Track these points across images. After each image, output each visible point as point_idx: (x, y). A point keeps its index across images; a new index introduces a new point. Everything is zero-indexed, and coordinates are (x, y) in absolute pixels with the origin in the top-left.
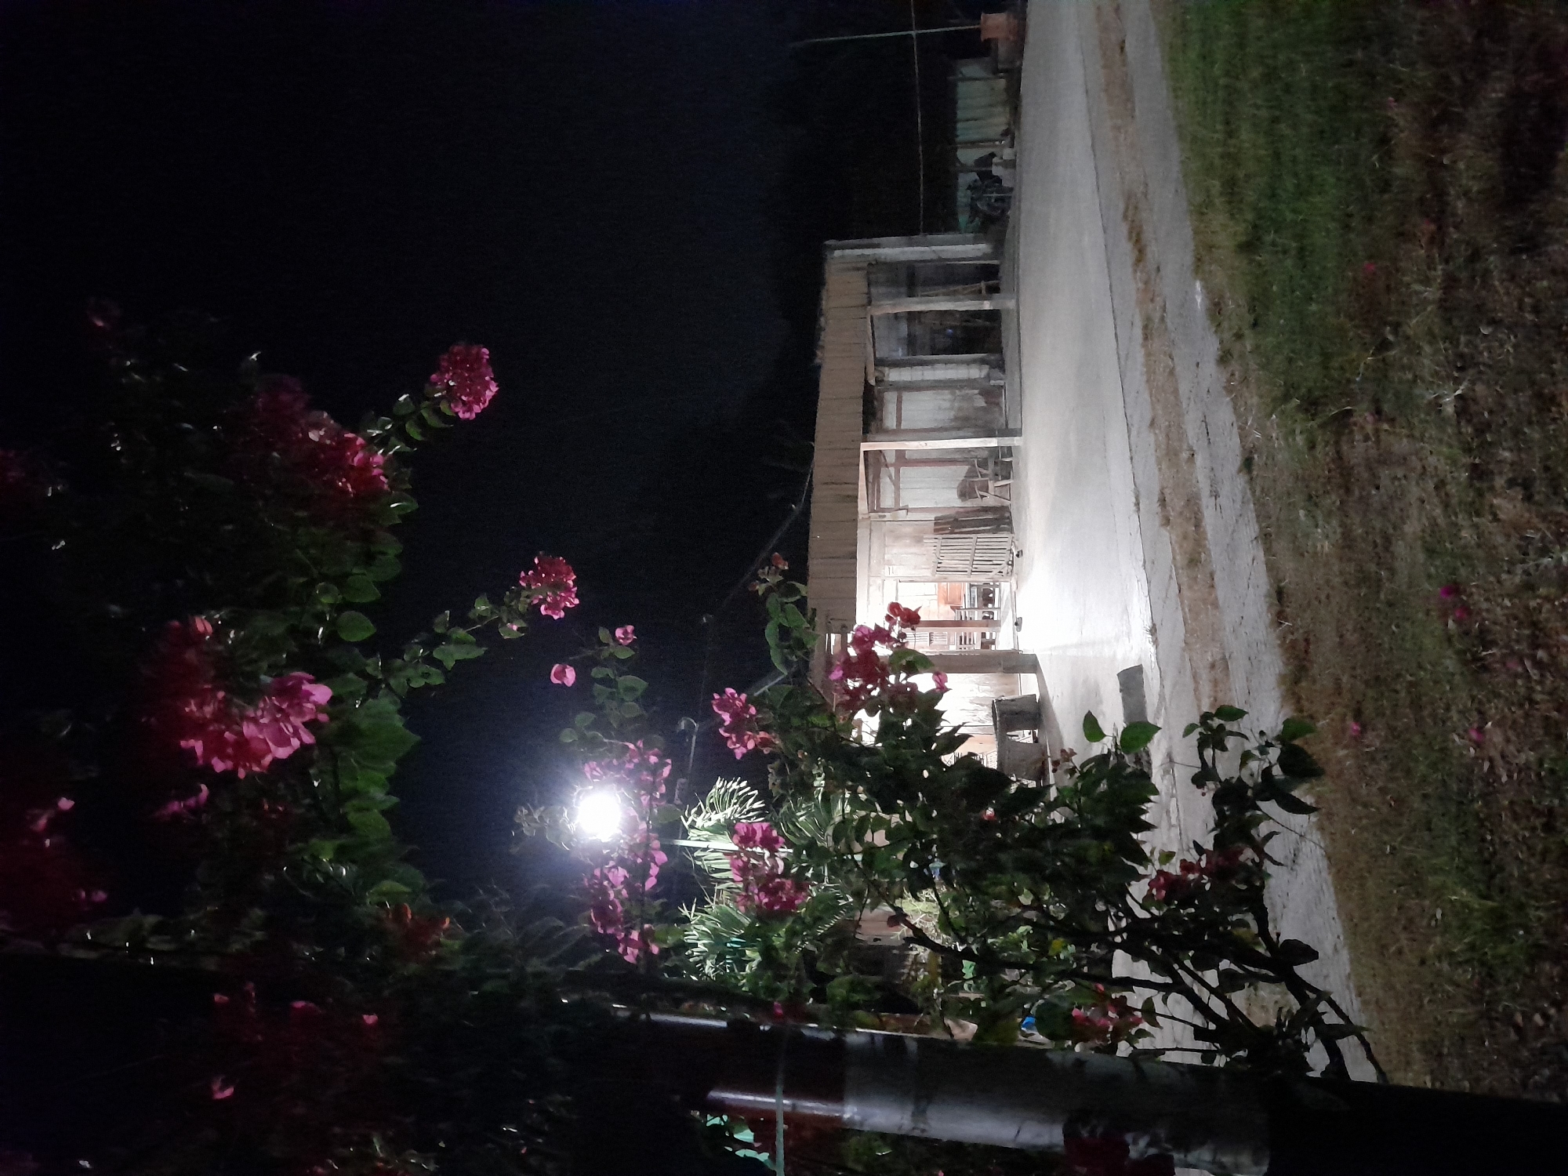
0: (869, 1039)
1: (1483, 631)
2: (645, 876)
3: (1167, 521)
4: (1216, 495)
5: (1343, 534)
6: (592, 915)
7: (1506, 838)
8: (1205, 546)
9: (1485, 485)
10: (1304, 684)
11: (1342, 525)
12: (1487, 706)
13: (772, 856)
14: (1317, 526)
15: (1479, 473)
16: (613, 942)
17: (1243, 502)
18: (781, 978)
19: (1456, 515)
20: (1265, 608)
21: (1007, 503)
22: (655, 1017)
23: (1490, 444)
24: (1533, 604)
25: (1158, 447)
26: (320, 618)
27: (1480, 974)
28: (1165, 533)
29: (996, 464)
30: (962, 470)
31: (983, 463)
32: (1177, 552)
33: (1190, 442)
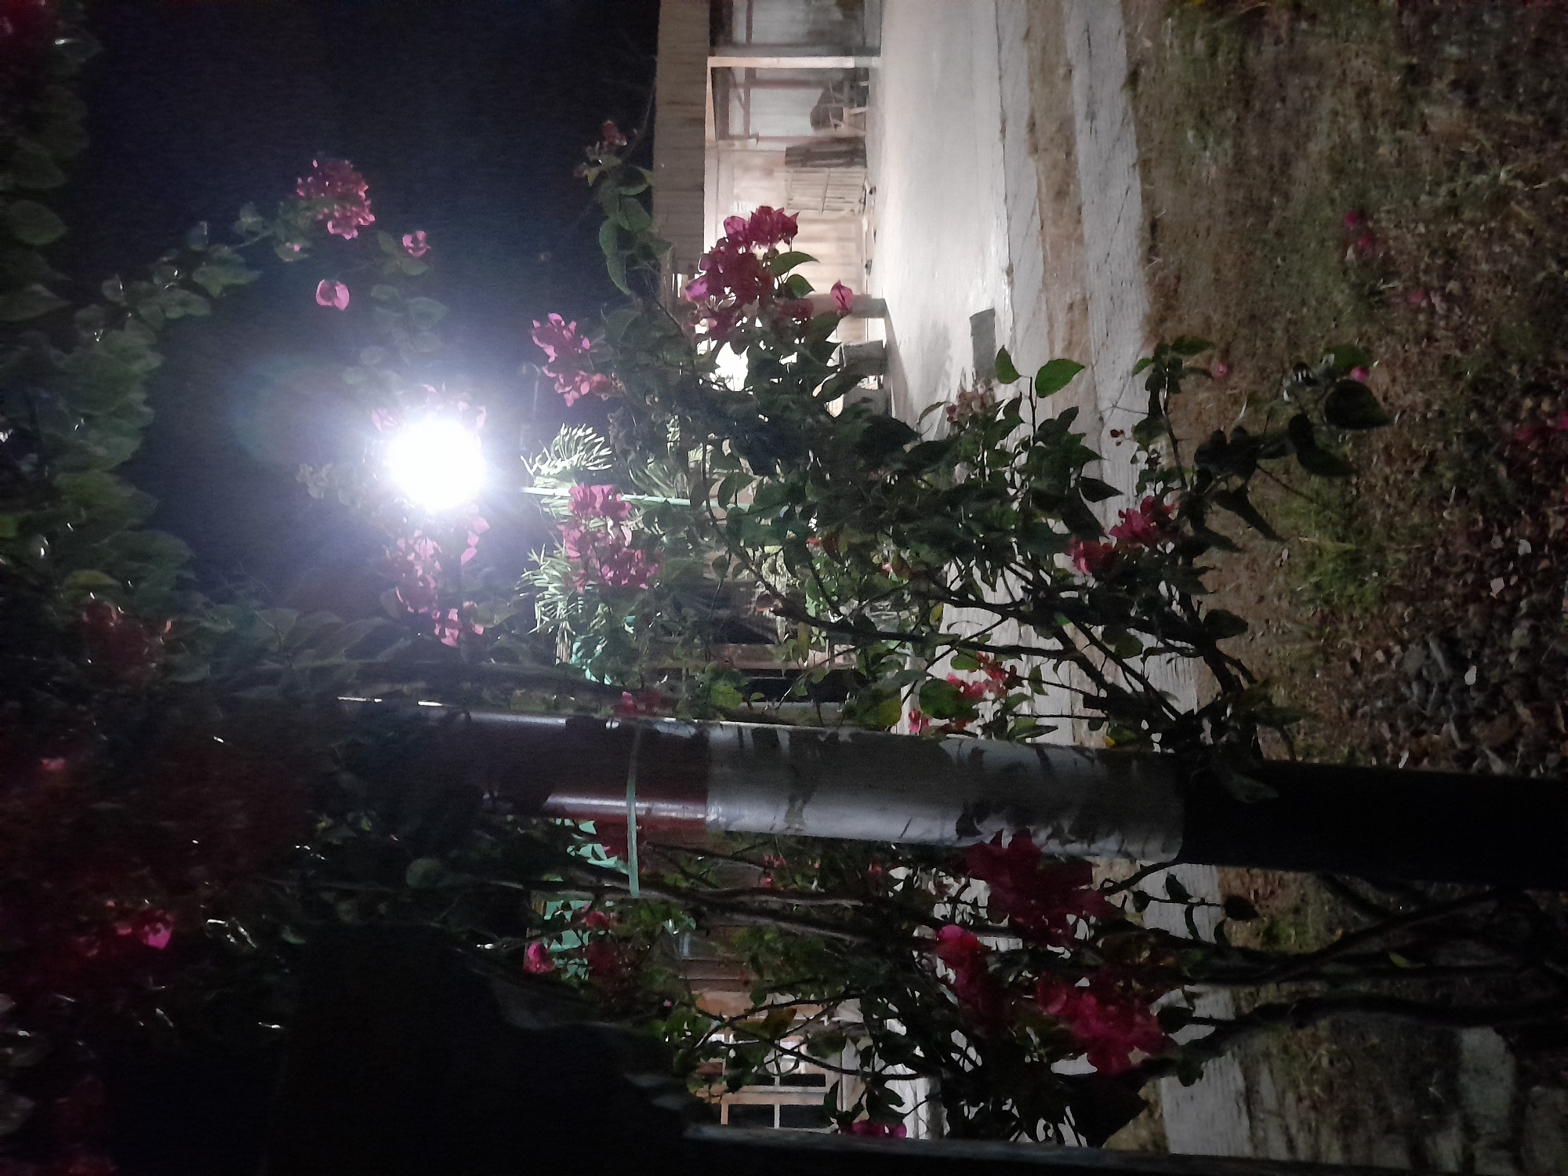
0: (736, 730)
1: (1388, 260)
2: (461, 546)
3: (1035, 149)
4: (1091, 116)
5: (1235, 155)
7: (1373, 481)
8: (1075, 176)
9: (1418, 91)
10: (1169, 324)
11: (1236, 145)
12: (1377, 344)
13: (617, 526)
14: (1205, 148)
15: (1415, 76)
17: (1122, 125)
19: (1376, 128)
20: (1136, 242)
21: (861, 133)
23: (1436, 38)
24: (1453, 229)
25: (1031, 62)
27: (1322, 611)
28: (1031, 165)
29: (852, 87)
30: (816, 94)
31: (838, 87)
32: (1043, 183)
33: (1069, 56)
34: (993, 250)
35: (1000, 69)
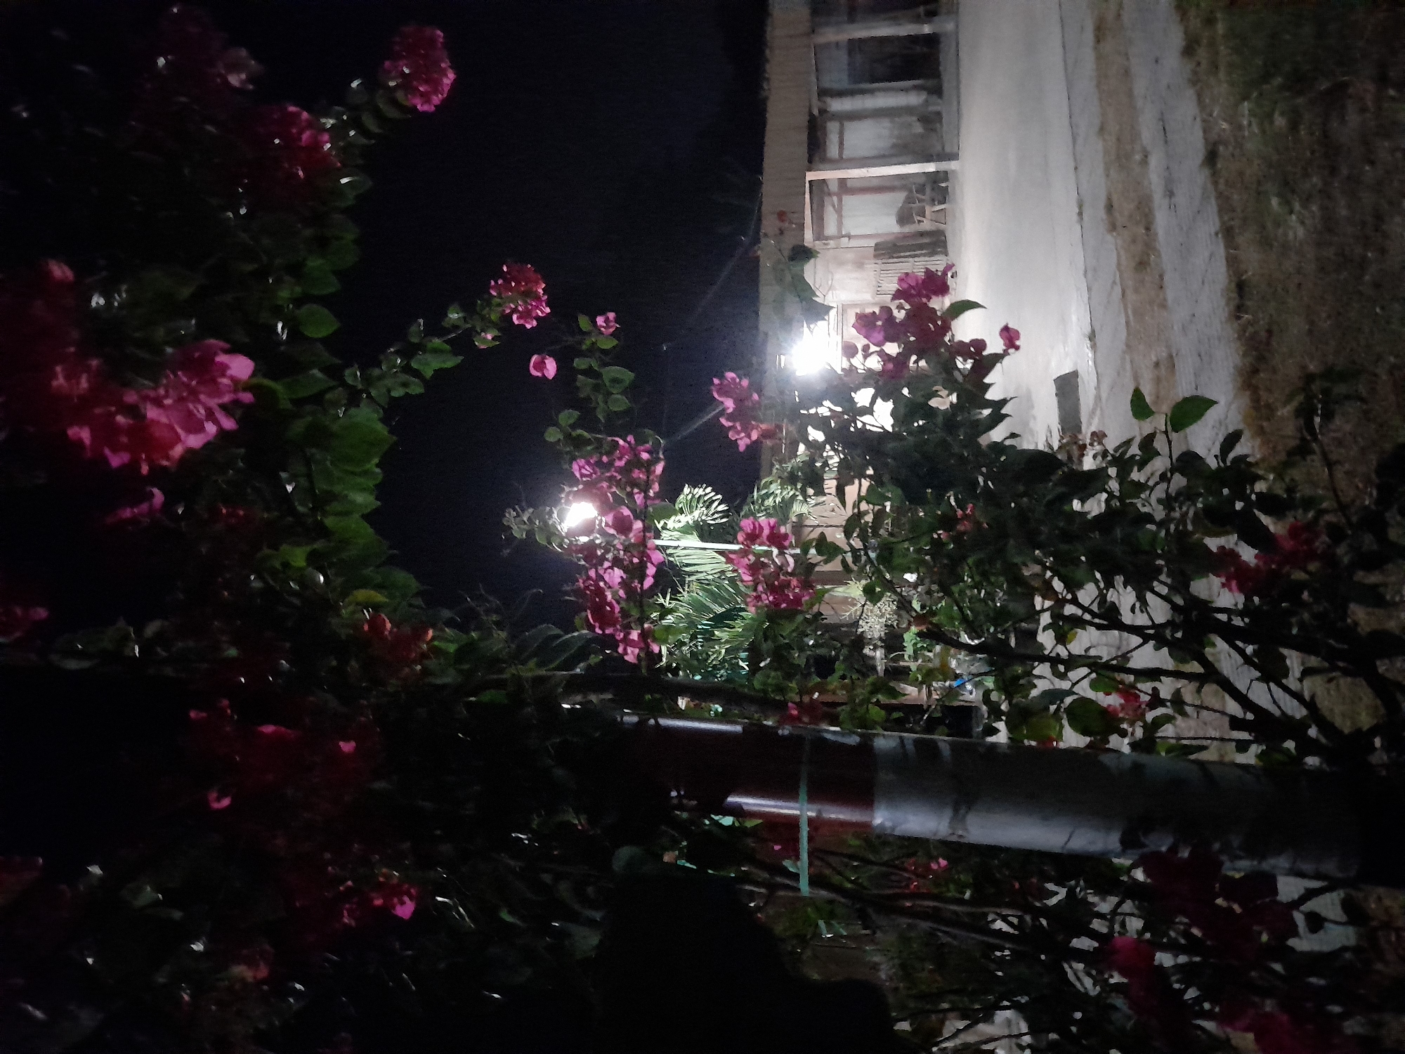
0: (898, 740)
2: (642, 578)
3: (1113, 227)
4: (1170, 194)
5: (1324, 217)
6: (590, 617)
8: (1155, 248)
10: (1262, 374)
11: (1323, 208)
13: (782, 553)
14: (1291, 212)
16: (611, 642)
17: (1203, 199)
18: (789, 676)
20: (1223, 302)
21: (942, 226)
22: (664, 722)
25: (1106, 152)
26: (278, 312)
28: (1110, 241)
29: (933, 189)
30: (900, 197)
31: (921, 189)
32: (1123, 258)
33: (1145, 142)
34: (1074, 318)
35: (1075, 160)
